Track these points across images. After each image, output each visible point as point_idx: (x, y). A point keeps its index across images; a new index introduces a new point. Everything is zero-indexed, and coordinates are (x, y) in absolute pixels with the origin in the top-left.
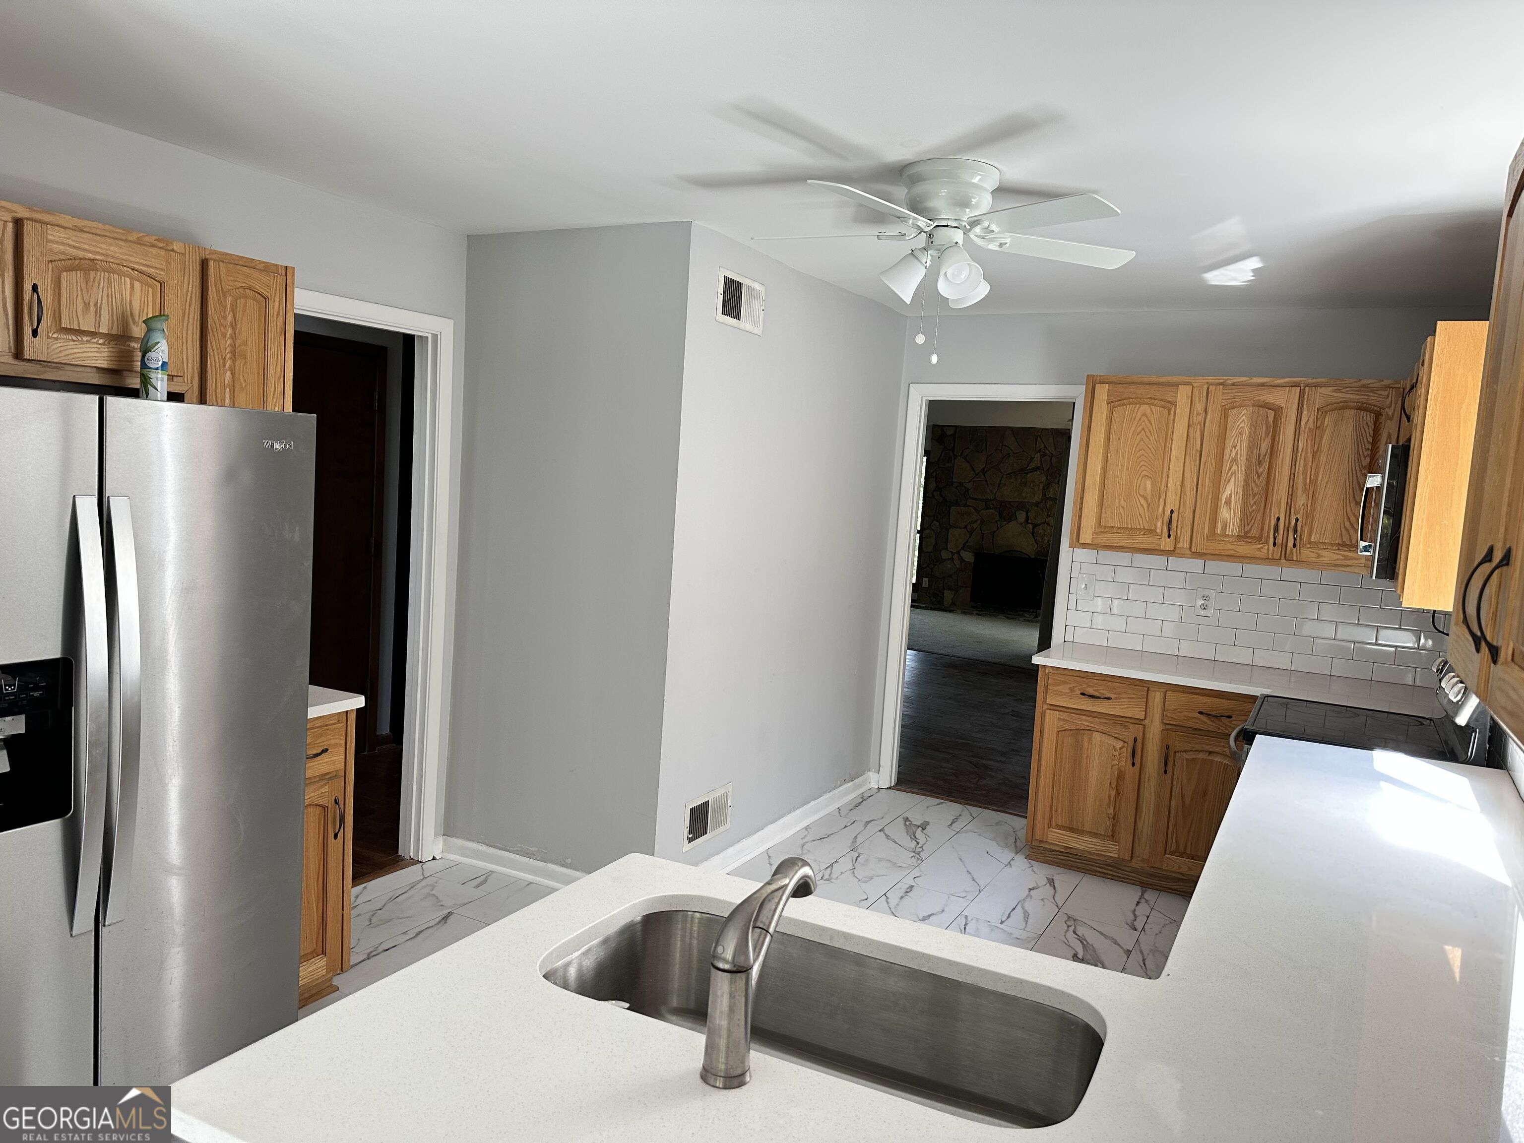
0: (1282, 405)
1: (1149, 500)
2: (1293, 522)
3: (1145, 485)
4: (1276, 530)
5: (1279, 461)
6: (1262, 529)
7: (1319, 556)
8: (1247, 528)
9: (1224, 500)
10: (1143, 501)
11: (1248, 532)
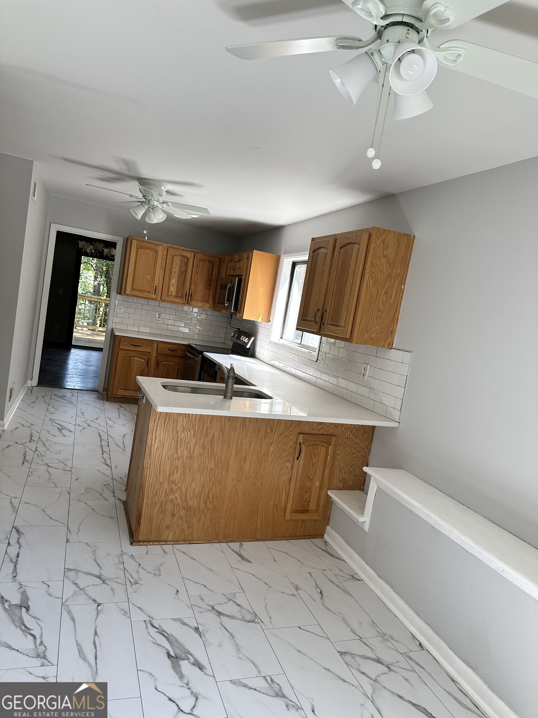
0: (189, 257)
1: (149, 281)
2: (191, 293)
3: (148, 276)
4: (186, 295)
5: (188, 274)
6: (182, 294)
7: (197, 304)
8: (178, 294)
9: (171, 284)
10: (147, 281)
11: (178, 295)
